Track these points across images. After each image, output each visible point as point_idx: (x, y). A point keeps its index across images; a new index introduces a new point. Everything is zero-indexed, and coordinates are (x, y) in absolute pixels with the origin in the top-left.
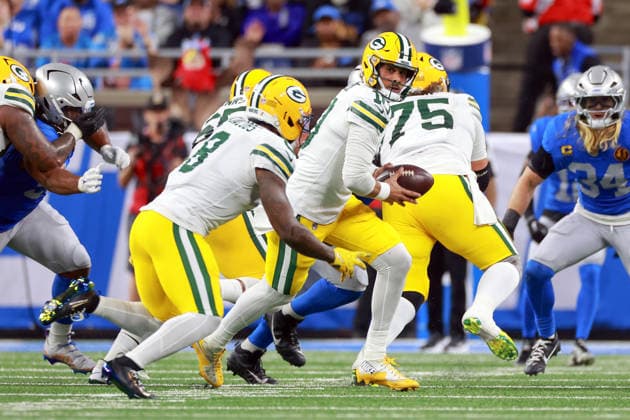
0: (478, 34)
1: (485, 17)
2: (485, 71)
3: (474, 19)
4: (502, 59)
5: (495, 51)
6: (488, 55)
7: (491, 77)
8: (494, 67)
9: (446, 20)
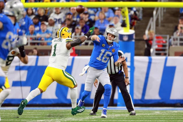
0: (132, 32)
1: (133, 28)
2: (133, 41)
3: (131, 28)
4: (138, 38)
5: (136, 36)
6: (134, 37)
7: (135, 42)
8: (136, 40)
9: (124, 28)
